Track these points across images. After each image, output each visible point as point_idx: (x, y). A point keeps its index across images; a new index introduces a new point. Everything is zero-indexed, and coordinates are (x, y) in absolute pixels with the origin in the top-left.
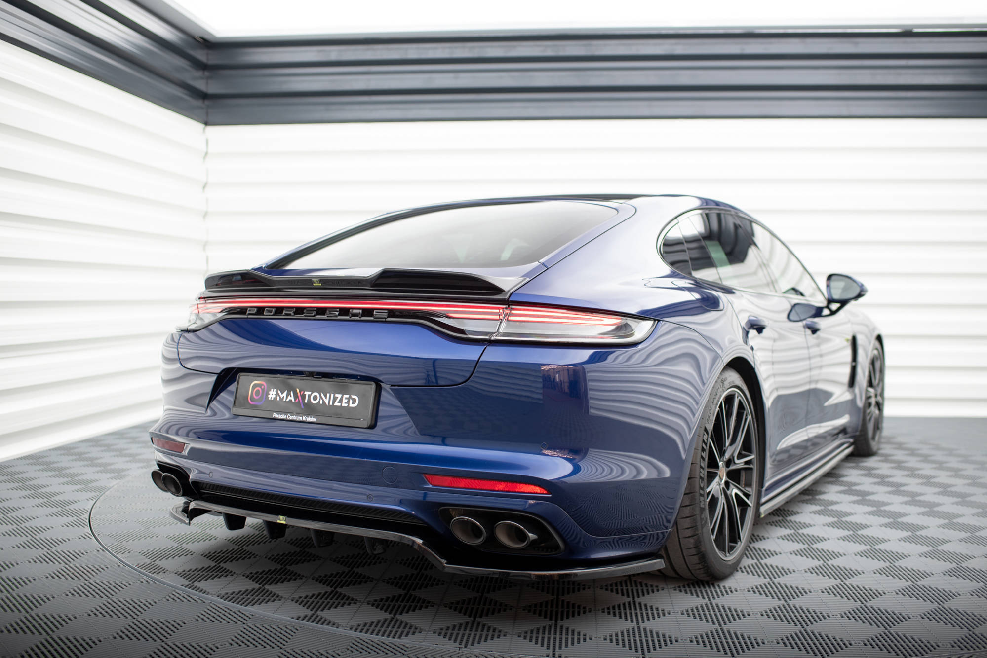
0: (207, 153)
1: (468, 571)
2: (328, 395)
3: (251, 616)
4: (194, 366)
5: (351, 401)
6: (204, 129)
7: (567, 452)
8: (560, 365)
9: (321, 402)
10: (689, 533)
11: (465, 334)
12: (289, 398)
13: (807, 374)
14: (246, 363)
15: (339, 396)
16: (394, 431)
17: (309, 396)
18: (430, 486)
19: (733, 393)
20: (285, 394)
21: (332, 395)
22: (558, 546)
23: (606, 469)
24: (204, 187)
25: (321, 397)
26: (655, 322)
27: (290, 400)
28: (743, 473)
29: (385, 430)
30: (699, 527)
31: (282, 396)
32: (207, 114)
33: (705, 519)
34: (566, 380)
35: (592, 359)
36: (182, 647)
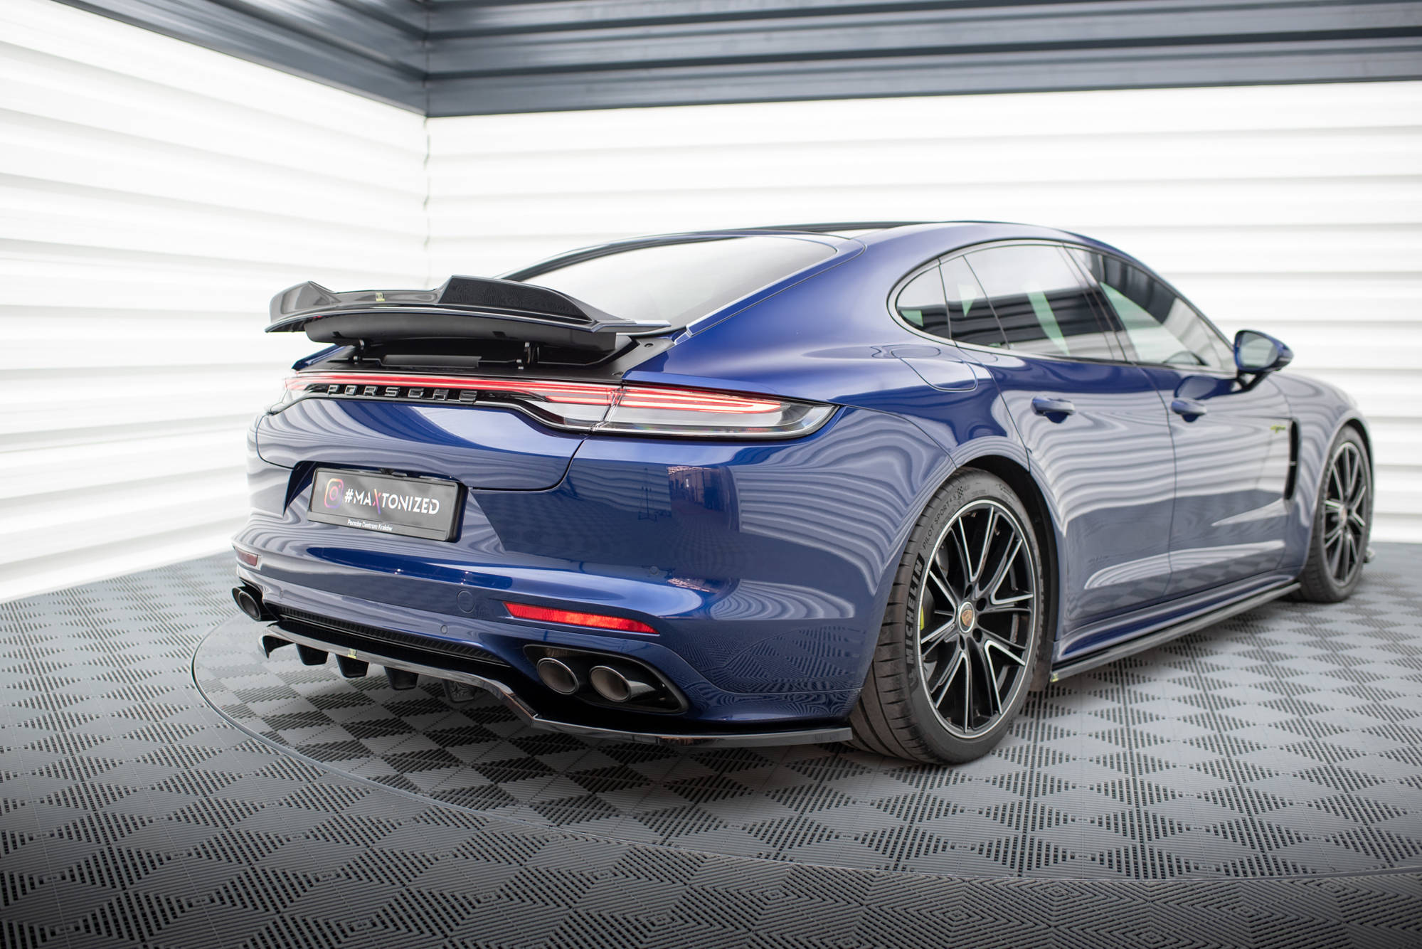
0: (428, 157)
1: (561, 728)
2: (407, 498)
3: (322, 774)
4: (270, 457)
5: (431, 507)
6: (425, 122)
7: (701, 582)
8: (691, 467)
9: (399, 508)
10: (891, 697)
11: (562, 423)
12: (366, 501)
13: (1171, 480)
14: (322, 455)
15: (418, 499)
16: (483, 547)
17: (387, 498)
18: (512, 618)
19: (986, 507)
20: (362, 495)
21: (412, 498)
22: (676, 704)
23: (754, 605)
24: (425, 203)
25: (399, 501)
26: (834, 408)
27: (367, 504)
28: (1015, 619)
29: (473, 546)
30: (906, 690)
31: (359, 498)
32: (428, 101)
33: (915, 679)
34: (700, 486)
35: (739, 459)
36: (391, 856)
